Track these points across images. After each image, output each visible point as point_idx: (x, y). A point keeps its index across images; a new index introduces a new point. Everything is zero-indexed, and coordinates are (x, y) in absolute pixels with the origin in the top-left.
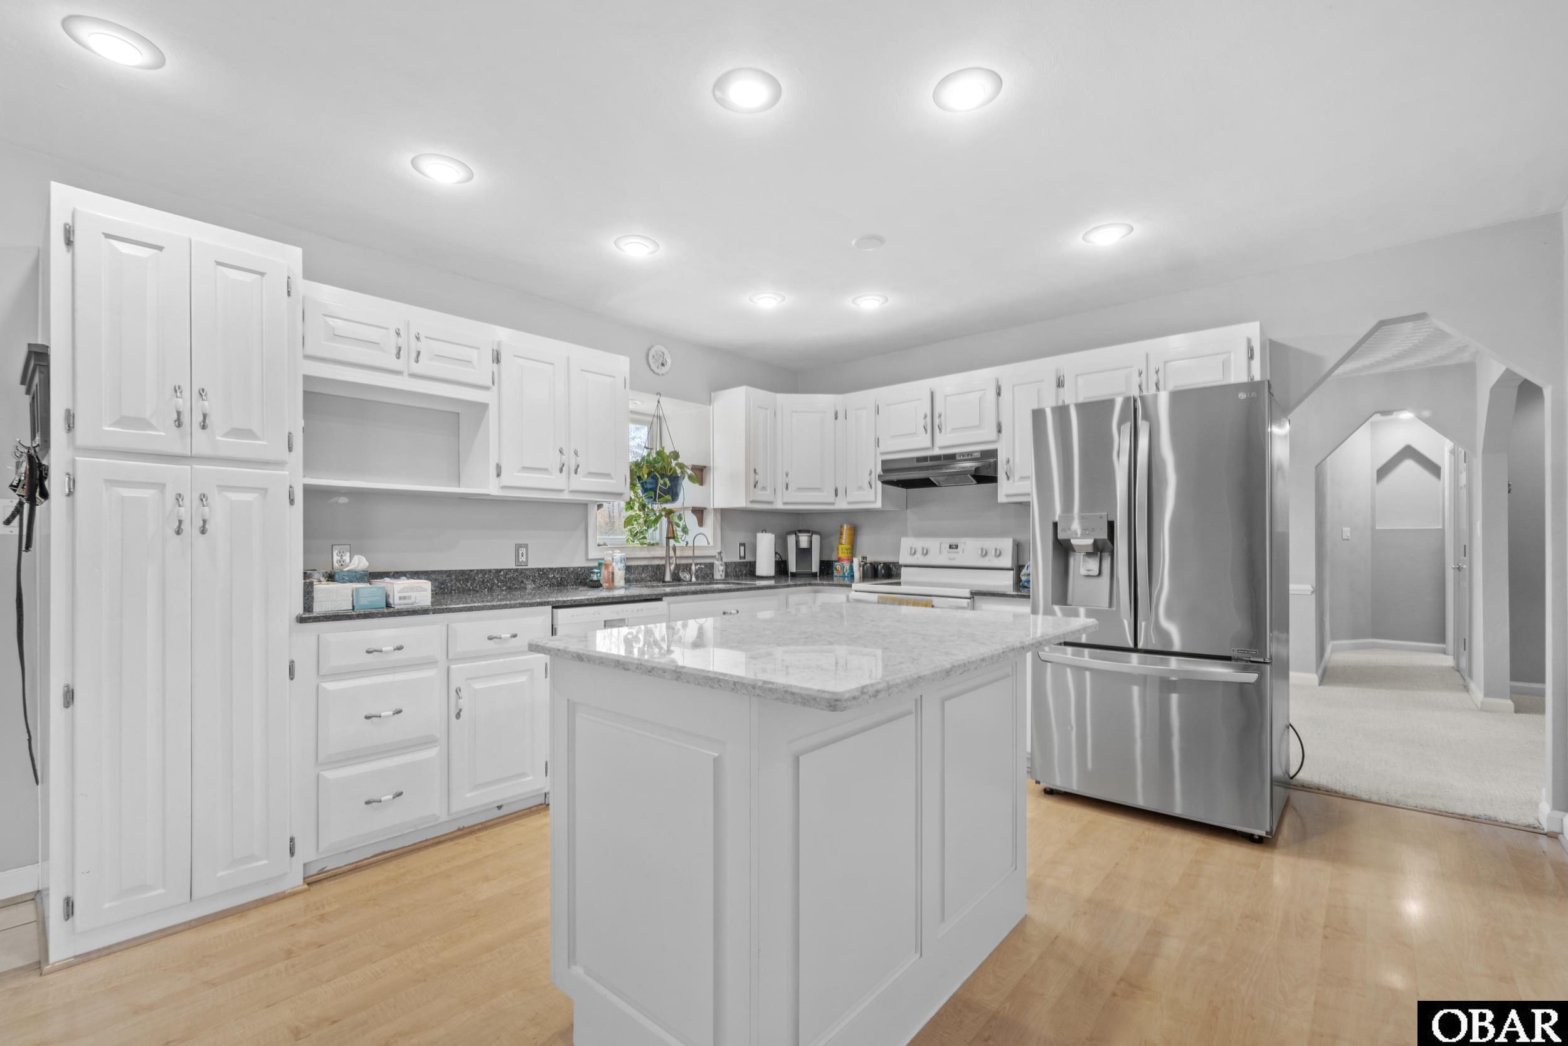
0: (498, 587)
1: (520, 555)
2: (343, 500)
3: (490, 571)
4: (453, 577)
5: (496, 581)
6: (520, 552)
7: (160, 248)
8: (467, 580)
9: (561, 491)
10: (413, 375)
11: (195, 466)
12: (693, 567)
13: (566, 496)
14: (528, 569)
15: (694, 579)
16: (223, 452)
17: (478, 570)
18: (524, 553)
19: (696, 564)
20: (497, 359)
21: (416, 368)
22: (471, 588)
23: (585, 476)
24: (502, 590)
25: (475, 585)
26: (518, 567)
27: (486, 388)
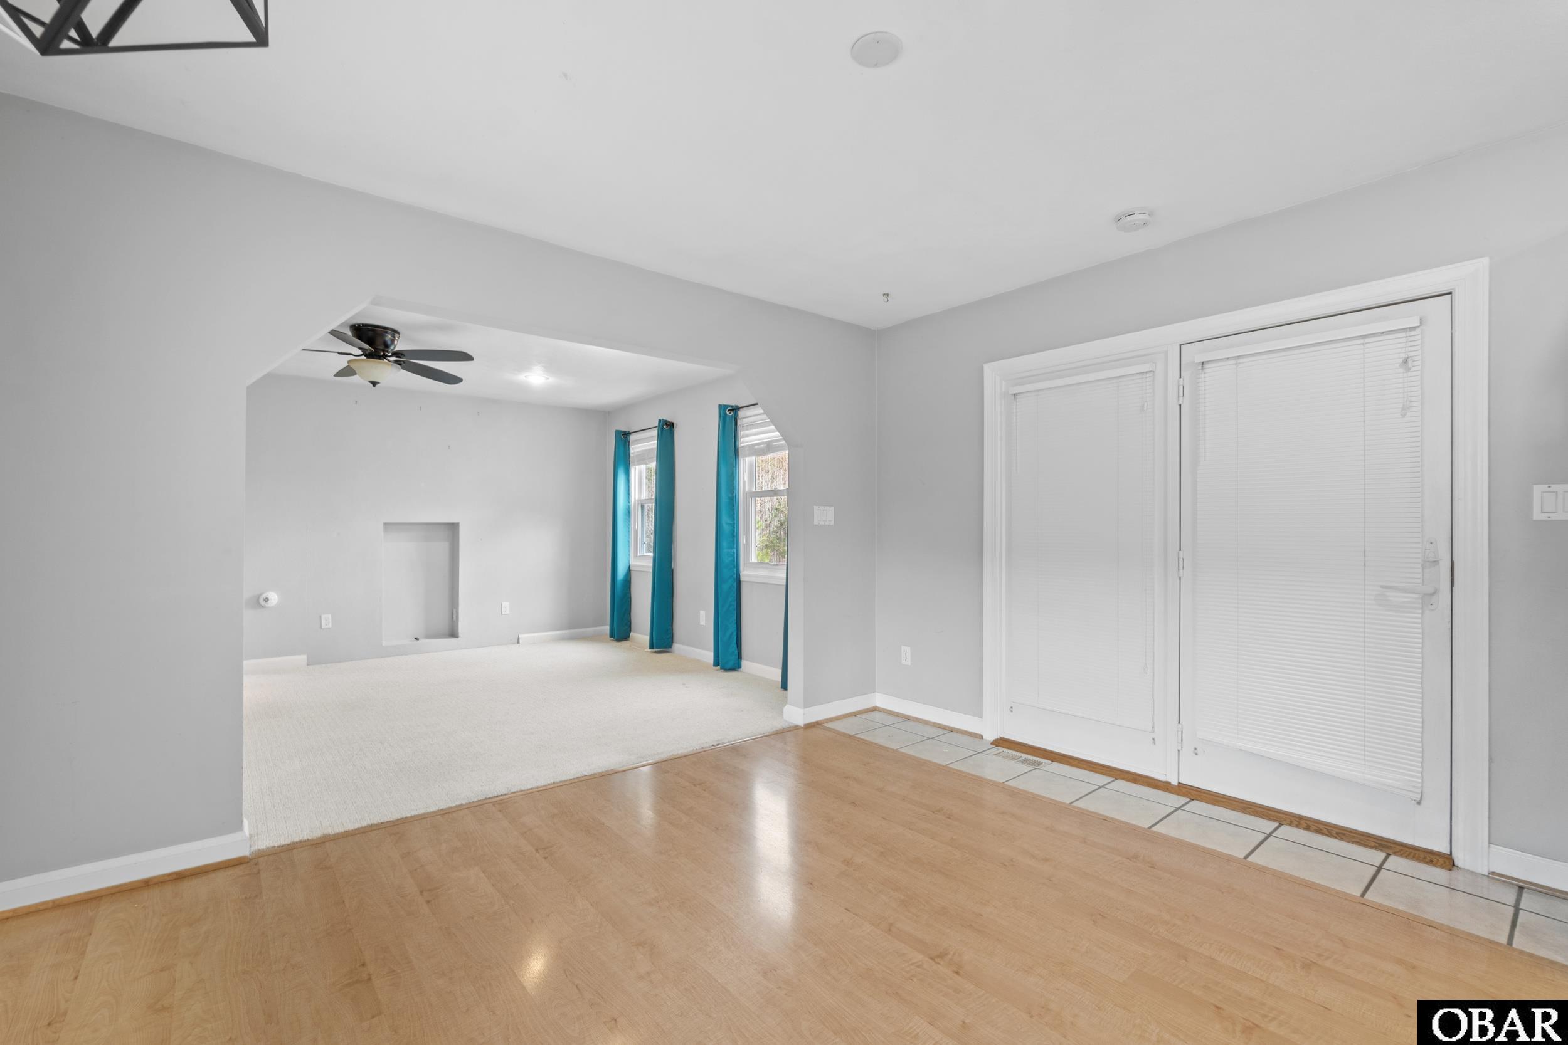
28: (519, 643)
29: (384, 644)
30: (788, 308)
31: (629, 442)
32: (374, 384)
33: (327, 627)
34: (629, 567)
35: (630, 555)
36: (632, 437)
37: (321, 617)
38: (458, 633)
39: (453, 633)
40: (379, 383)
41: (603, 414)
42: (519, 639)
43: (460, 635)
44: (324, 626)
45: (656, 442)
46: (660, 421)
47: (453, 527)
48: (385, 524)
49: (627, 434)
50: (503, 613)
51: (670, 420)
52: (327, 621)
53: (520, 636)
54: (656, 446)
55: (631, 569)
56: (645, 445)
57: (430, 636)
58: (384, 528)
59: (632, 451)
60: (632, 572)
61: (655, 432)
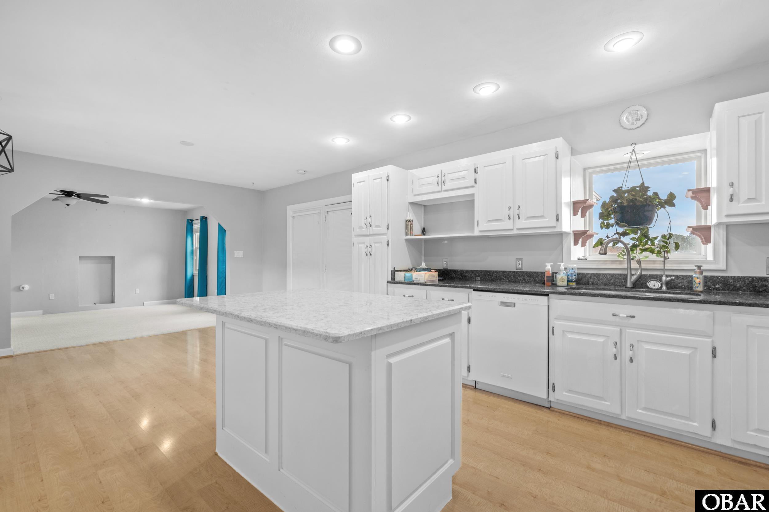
0: (504, 280)
1: (518, 265)
2: (446, 242)
3: (500, 272)
4: (483, 273)
5: (503, 277)
6: (518, 263)
7: (364, 181)
8: (489, 275)
9: (512, 230)
10: (445, 191)
11: (371, 237)
12: (664, 278)
13: (515, 232)
14: (523, 272)
15: (664, 288)
16: (375, 233)
17: (494, 271)
18: (520, 263)
19: (667, 276)
20: (476, 171)
21: (444, 188)
22: (491, 279)
23: (526, 220)
24: (506, 282)
25: (492, 278)
26: (517, 271)
27: (473, 187)
28: (143, 305)
29: (79, 306)
30: (223, 185)
31: (193, 224)
32: (68, 205)
33: (52, 299)
34: (193, 274)
35: (193, 269)
36: (194, 222)
37: (49, 295)
38: (114, 301)
39: (113, 302)
40: (70, 205)
41: (184, 212)
42: (144, 304)
43: (116, 302)
44: (51, 298)
45: (199, 225)
46: (201, 216)
47: (113, 258)
48: (80, 257)
49: (192, 221)
50: (136, 293)
51: (206, 216)
52: (52, 296)
53: (144, 302)
54: (199, 226)
55: (194, 275)
56: (197, 226)
57: (101, 303)
58: (79, 259)
59: (194, 227)
60: (194, 276)
61: (199, 221)
